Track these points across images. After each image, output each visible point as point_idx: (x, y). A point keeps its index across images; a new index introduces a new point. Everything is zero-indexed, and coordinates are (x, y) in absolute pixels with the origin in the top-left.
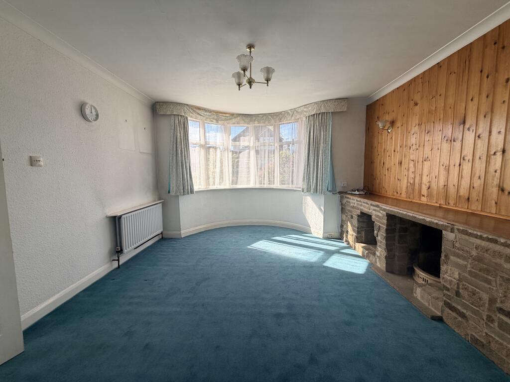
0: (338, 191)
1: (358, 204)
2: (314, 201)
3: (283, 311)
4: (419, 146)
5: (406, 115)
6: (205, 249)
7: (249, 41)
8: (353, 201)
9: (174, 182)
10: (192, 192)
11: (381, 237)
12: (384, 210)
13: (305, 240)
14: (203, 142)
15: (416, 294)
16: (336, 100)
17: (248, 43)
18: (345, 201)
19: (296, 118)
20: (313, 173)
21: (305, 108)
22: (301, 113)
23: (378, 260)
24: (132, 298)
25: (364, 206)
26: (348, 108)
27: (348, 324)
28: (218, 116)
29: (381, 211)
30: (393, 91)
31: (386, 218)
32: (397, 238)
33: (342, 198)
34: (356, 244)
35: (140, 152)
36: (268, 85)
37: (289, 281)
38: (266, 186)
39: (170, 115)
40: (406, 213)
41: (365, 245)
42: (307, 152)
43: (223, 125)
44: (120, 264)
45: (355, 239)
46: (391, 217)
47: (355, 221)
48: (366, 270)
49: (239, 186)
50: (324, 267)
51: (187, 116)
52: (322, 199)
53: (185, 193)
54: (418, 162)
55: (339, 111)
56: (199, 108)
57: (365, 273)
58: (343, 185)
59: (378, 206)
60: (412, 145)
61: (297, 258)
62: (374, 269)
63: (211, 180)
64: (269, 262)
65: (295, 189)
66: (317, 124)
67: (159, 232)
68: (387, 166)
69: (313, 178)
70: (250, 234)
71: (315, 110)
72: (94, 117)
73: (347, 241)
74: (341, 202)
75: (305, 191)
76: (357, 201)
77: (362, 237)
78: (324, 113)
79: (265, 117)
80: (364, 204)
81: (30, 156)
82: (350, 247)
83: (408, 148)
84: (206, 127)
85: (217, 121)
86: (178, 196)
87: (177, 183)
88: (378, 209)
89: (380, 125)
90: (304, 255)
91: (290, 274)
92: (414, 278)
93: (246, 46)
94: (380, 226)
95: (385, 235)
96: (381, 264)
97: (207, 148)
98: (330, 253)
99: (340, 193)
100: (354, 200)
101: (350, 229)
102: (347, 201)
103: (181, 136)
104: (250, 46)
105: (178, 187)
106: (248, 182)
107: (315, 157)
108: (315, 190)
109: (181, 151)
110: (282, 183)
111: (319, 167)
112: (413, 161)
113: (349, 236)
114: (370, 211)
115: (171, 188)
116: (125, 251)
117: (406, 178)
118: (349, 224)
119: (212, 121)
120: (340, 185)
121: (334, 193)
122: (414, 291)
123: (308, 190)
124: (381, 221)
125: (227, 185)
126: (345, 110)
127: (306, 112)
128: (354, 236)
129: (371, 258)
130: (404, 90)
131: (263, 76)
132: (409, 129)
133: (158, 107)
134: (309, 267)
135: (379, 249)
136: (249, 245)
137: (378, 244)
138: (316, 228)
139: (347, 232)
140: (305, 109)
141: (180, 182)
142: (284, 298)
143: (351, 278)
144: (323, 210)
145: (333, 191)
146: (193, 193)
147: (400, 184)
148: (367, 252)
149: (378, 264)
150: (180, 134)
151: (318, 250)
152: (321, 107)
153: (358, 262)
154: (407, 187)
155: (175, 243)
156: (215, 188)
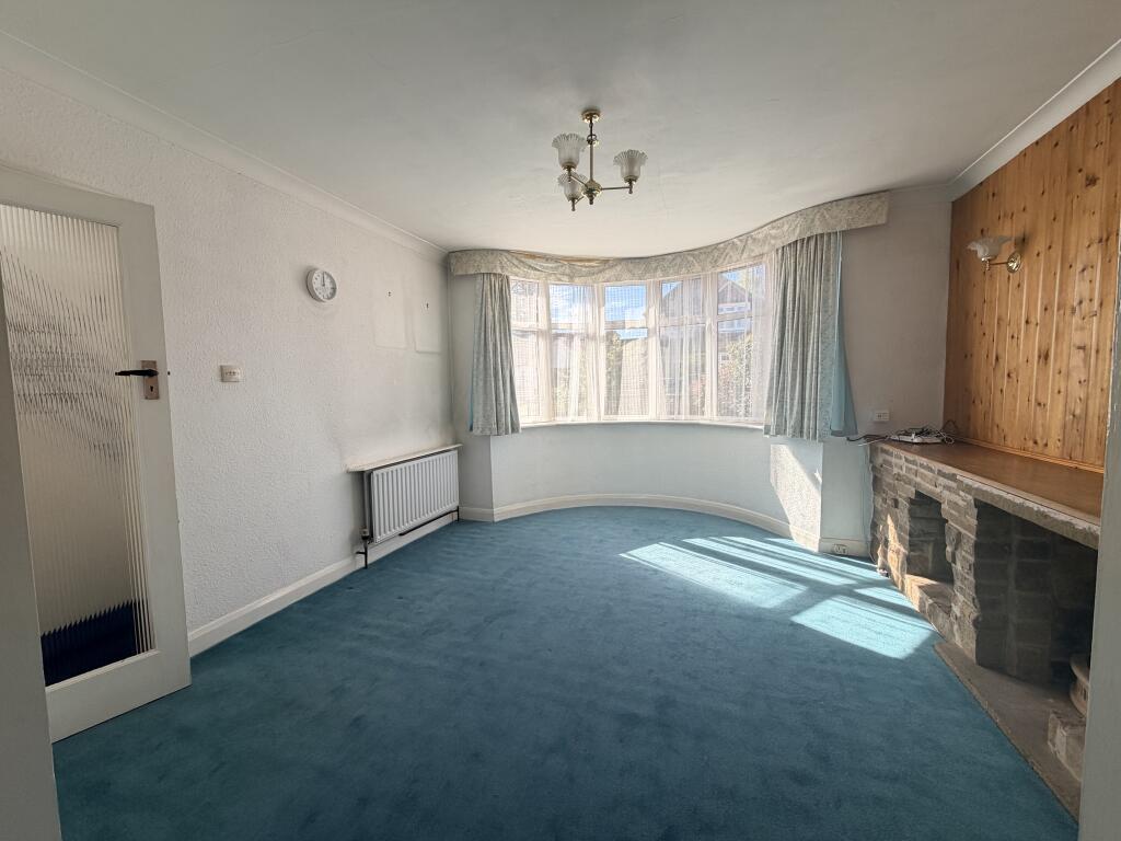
0: (862, 432)
1: (909, 470)
2: (797, 458)
3: (645, 711)
4: (1101, 305)
5: (1061, 218)
6: (530, 549)
7: (584, 103)
8: (898, 461)
9: (481, 407)
10: (515, 429)
11: (963, 562)
12: (968, 489)
13: (767, 554)
14: (543, 325)
15: (1054, 745)
16: (855, 200)
17: (583, 106)
18: (880, 459)
19: (753, 255)
20: (793, 387)
21: (773, 228)
22: (764, 242)
23: (956, 627)
24: (366, 626)
25: (923, 477)
26: (889, 214)
27: (800, 778)
28: (573, 268)
29: (961, 493)
30: (1024, 154)
31: (976, 511)
32: (1012, 570)
33: (874, 451)
34: (907, 576)
35: (418, 352)
36: (631, 192)
37: (687, 644)
38: (684, 418)
39: (475, 276)
40: (1021, 501)
41: (927, 581)
42: (777, 336)
43: (585, 285)
44: (369, 562)
45: (903, 564)
46: (987, 511)
47: (903, 513)
48: (917, 650)
49: (621, 418)
50: (794, 625)
51: (506, 273)
52: (817, 454)
53: (501, 431)
54: (1097, 351)
55: (866, 225)
56: (533, 256)
57: (910, 659)
58: (876, 419)
59: (952, 477)
60: (1081, 302)
61: (729, 593)
62: (939, 650)
63: (560, 406)
64: (656, 595)
65: (751, 426)
66: (803, 263)
67: (452, 505)
68: (1005, 366)
69: (792, 399)
70: (636, 527)
71: (798, 231)
72: (329, 291)
73: (885, 567)
74: (871, 462)
75: (773, 431)
76: (907, 460)
77: (927, 559)
78: (822, 235)
79: (678, 260)
80: (922, 470)
81: (222, 367)
82: (889, 583)
83: (1068, 312)
84: (551, 291)
85: (571, 278)
86: (488, 438)
87: (485, 410)
88: (954, 485)
89: (980, 253)
90: (749, 588)
91: (694, 630)
92: (1073, 697)
93: (580, 113)
94: (960, 533)
95: (972, 559)
96: (964, 641)
97: (552, 336)
98: (821, 592)
99: (868, 438)
100: (901, 458)
101: (892, 534)
102: (885, 461)
103: (494, 316)
104: (590, 113)
105: (486, 417)
106: (643, 409)
107: (796, 346)
108: (798, 430)
109: (495, 345)
110: (724, 409)
111: (809, 372)
112: (1083, 348)
113: (890, 554)
114: (938, 490)
115: (475, 420)
116: (378, 538)
117: (1061, 398)
118: (890, 521)
119: (560, 280)
120: (868, 418)
121: (855, 437)
122: (1050, 735)
123: (780, 430)
124: (963, 519)
125: (595, 414)
126: (883, 220)
127: (775, 238)
128: (901, 556)
129: (940, 620)
130: (1057, 145)
131: (619, 171)
132: (1071, 256)
133: (453, 261)
134: (753, 618)
135: (961, 597)
136: (624, 552)
137: (958, 583)
138: (803, 526)
139: (886, 542)
140: (773, 232)
141: (492, 409)
142: (657, 682)
143: (861, 664)
144: (820, 479)
145: (848, 431)
146: (518, 431)
147: (1044, 417)
148: (931, 601)
149: (957, 640)
150: (493, 311)
151: (793, 580)
152: (813, 220)
153: (898, 625)
154: (1065, 427)
155: (478, 531)
156: (569, 420)
